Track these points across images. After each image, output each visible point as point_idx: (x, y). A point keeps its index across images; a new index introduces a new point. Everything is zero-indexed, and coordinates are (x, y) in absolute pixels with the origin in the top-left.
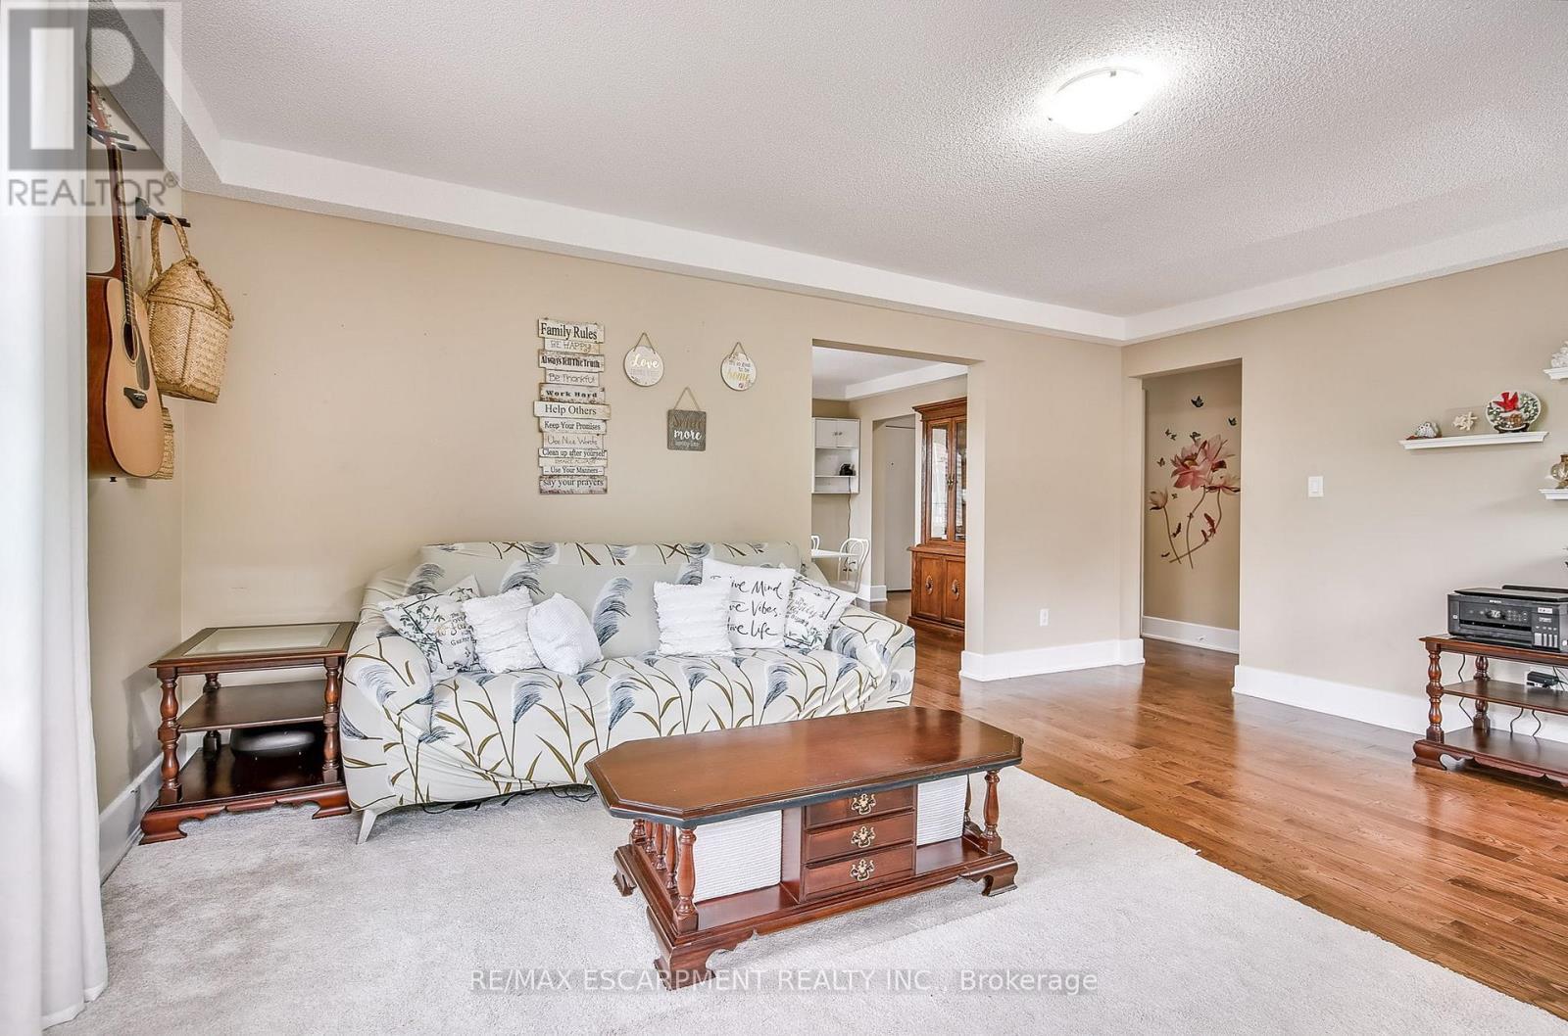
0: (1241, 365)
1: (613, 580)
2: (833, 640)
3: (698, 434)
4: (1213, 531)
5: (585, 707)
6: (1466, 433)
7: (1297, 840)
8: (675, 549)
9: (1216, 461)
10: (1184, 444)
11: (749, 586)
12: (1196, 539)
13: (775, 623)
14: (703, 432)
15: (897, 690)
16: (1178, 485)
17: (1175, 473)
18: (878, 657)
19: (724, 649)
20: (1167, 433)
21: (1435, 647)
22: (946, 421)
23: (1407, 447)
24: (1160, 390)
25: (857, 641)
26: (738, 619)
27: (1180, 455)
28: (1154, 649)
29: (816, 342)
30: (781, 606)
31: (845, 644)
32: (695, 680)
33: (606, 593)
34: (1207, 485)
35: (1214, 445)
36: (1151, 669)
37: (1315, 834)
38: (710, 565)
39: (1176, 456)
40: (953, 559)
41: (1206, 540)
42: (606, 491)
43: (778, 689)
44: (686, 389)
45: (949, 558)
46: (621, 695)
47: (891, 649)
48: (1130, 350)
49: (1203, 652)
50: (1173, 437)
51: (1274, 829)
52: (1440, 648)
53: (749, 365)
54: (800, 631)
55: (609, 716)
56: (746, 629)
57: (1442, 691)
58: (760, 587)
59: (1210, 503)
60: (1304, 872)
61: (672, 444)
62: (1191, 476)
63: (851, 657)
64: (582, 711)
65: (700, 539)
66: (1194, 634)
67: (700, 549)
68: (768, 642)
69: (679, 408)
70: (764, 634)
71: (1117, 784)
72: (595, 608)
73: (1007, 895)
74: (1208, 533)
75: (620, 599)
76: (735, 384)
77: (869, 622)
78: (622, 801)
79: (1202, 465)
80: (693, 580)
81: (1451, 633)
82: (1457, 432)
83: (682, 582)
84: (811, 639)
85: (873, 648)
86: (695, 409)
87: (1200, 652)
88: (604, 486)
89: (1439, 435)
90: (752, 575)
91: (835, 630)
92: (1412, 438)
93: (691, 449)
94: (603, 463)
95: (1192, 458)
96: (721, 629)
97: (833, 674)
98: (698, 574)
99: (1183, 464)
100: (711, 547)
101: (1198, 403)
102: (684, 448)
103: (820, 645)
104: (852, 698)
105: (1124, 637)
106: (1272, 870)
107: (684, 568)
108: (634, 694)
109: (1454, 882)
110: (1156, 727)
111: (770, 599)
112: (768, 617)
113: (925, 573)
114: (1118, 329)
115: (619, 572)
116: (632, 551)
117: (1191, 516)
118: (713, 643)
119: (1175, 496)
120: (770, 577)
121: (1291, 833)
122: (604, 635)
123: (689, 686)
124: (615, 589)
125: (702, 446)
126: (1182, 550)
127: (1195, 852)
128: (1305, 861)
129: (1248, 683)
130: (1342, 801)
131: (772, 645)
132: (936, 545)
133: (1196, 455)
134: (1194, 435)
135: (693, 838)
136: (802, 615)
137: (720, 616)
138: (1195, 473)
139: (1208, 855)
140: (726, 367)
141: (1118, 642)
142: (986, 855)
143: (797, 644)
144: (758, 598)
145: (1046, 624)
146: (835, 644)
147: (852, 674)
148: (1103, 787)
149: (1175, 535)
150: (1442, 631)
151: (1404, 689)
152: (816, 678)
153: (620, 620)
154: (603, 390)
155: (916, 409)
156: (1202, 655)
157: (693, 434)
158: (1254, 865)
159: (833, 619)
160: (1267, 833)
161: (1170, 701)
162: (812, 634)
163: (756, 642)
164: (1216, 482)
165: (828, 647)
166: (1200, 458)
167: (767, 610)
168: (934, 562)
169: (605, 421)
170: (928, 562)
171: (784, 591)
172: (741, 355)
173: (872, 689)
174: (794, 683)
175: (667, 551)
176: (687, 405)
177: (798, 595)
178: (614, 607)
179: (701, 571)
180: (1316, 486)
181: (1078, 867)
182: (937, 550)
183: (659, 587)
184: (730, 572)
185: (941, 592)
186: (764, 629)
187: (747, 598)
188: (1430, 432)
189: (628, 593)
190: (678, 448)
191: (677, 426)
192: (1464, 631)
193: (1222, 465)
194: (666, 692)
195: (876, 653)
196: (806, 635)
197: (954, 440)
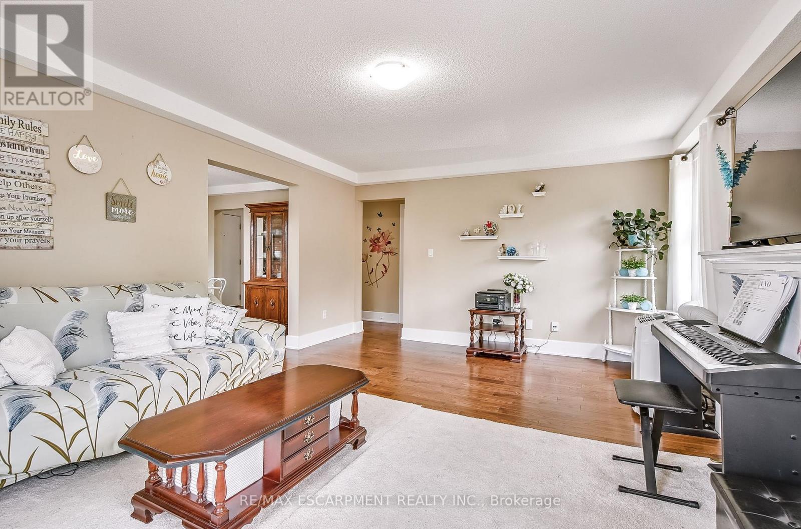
0: (404, 201)
1: (72, 312)
2: (236, 337)
3: (130, 211)
4: (386, 271)
5: (78, 406)
6: (477, 235)
7: (448, 393)
8: (120, 288)
9: (387, 241)
10: (375, 233)
11: (180, 309)
12: (379, 275)
13: (199, 331)
14: (134, 211)
15: (277, 360)
16: (372, 251)
17: (371, 245)
18: (269, 343)
19: (168, 350)
20: (368, 227)
21: (472, 313)
22: (265, 214)
23: (461, 239)
24: (370, 208)
25: (255, 335)
26: (174, 331)
27: (373, 238)
28: (367, 325)
29: (211, 162)
30: (203, 321)
31: (245, 339)
32: (160, 373)
33: (65, 322)
34: (384, 251)
35: (386, 234)
36: (367, 333)
37: (452, 389)
38: (149, 298)
39: (371, 238)
40: (270, 287)
41: (383, 275)
42: (52, 247)
43: (215, 369)
44: (120, 179)
45: (268, 287)
46: (105, 392)
47: (275, 337)
48: (359, 188)
49: (382, 324)
50: (370, 229)
51: (440, 390)
52: (474, 314)
53: (166, 170)
54: (216, 334)
55: (98, 408)
56: (181, 336)
57: (474, 329)
58: (188, 310)
59: (385, 259)
60: (455, 404)
61: (109, 216)
62: (377, 247)
63: (250, 345)
64: (75, 409)
65: (139, 281)
66: (380, 317)
67: (139, 288)
68: (196, 342)
69: (115, 191)
70: (193, 338)
71: (379, 386)
72: (56, 332)
73: (364, 446)
74: (384, 272)
75: (78, 325)
76: (157, 180)
77: (260, 324)
78: (174, 456)
79: (382, 242)
80: (137, 308)
81: (476, 308)
82: (475, 234)
83: (129, 310)
84: (224, 338)
85: (265, 339)
86: (127, 194)
87: (381, 324)
88: (51, 244)
89: (470, 235)
90: (181, 303)
91: (237, 331)
92: (462, 236)
93: (125, 221)
94: (50, 227)
95: (378, 239)
96: (165, 338)
97: (245, 356)
98: (140, 304)
99: (374, 241)
100: (147, 286)
101: (380, 215)
102: (120, 220)
103: (229, 340)
104: (255, 368)
105: (356, 320)
106: (446, 406)
107: (129, 301)
108: (116, 390)
109: (494, 395)
110: (382, 359)
111: (196, 316)
112: (195, 328)
113: (253, 296)
114: (355, 178)
115: (77, 307)
116: (85, 291)
117: (377, 265)
118: (159, 348)
119: (371, 256)
120: (195, 303)
121: (445, 391)
122: (66, 353)
123: (157, 377)
124: (73, 319)
125: (133, 219)
126: (373, 280)
127: (420, 406)
128: (454, 400)
129: (407, 335)
130: (454, 375)
131: (197, 344)
132: (260, 281)
133: (380, 238)
134: (379, 229)
135: (226, 466)
136: (216, 324)
137: (163, 330)
138: (379, 246)
139: (425, 406)
140: (150, 169)
141: (353, 323)
142: (353, 430)
143: (214, 342)
144: (187, 317)
145: (325, 318)
146: (237, 339)
147: (255, 355)
148: (375, 388)
149: (371, 273)
150: (473, 307)
151: (460, 330)
152: (236, 360)
153: (78, 341)
154: (49, 172)
155: (247, 206)
156: (381, 325)
157: (126, 210)
158: (441, 406)
159: (235, 325)
160: (438, 392)
161: (381, 347)
162: (225, 335)
163: (188, 344)
164: (388, 250)
165: (233, 342)
166: (381, 239)
167: (194, 323)
168: (259, 290)
169: (51, 195)
170: (254, 290)
171: (204, 311)
172: (161, 163)
173: (266, 361)
174: (225, 365)
175: (115, 290)
176: (120, 190)
177: (212, 313)
178: (72, 332)
179: (143, 302)
180: (431, 253)
181: (385, 425)
182: (261, 283)
183: (111, 315)
184: (166, 302)
185: (264, 306)
186: (193, 335)
187: (180, 318)
188: (468, 234)
189: (84, 321)
190: (114, 220)
191: (115, 204)
192: (480, 306)
193: (389, 243)
194: (140, 384)
195: (267, 341)
196: (220, 336)
197: (270, 224)
